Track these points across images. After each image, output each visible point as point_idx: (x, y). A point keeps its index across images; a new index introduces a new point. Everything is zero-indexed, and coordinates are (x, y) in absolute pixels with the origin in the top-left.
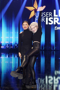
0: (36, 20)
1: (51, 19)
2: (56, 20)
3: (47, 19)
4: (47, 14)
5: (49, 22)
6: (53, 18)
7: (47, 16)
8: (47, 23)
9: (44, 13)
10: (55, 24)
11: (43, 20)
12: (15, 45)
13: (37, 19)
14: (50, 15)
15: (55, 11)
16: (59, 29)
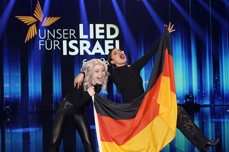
0: (40, 45)
1: (74, 44)
2: (85, 45)
3: (65, 42)
4: (65, 32)
5: (69, 49)
6: (79, 42)
7: (64, 38)
8: (65, 53)
9: (59, 31)
10: (82, 53)
11: (57, 45)
13: (42, 43)
14: (70, 34)
15: (81, 26)
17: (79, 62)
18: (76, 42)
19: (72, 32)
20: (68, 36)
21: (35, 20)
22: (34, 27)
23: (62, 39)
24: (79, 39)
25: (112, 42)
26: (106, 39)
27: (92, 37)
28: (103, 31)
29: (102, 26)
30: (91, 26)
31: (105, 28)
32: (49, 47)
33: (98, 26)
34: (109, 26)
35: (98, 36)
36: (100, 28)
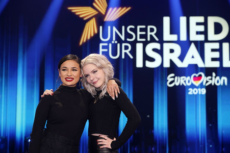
0: (101, 50)
1: (155, 50)
2: (172, 51)
3: (139, 47)
4: (141, 30)
5: (146, 58)
6: (162, 47)
7: (139, 39)
8: (139, 64)
9: (131, 29)
10: (167, 65)
11: (127, 51)
12: (26, 141)
13: (103, 47)
14: (149, 33)
15: (166, 21)
16: (182, 82)
17: (162, 79)
18: (158, 46)
19: (152, 30)
20: (145, 36)
21: (95, 12)
22: (93, 22)
23: (136, 41)
24: (161, 42)
25: (217, 46)
26: (206, 40)
27: (183, 38)
28: (202, 28)
29: (201, 19)
30: (183, 20)
31: (205, 24)
32: (114, 54)
33: (194, 20)
34: (212, 20)
35: (194, 37)
36: (198, 24)
